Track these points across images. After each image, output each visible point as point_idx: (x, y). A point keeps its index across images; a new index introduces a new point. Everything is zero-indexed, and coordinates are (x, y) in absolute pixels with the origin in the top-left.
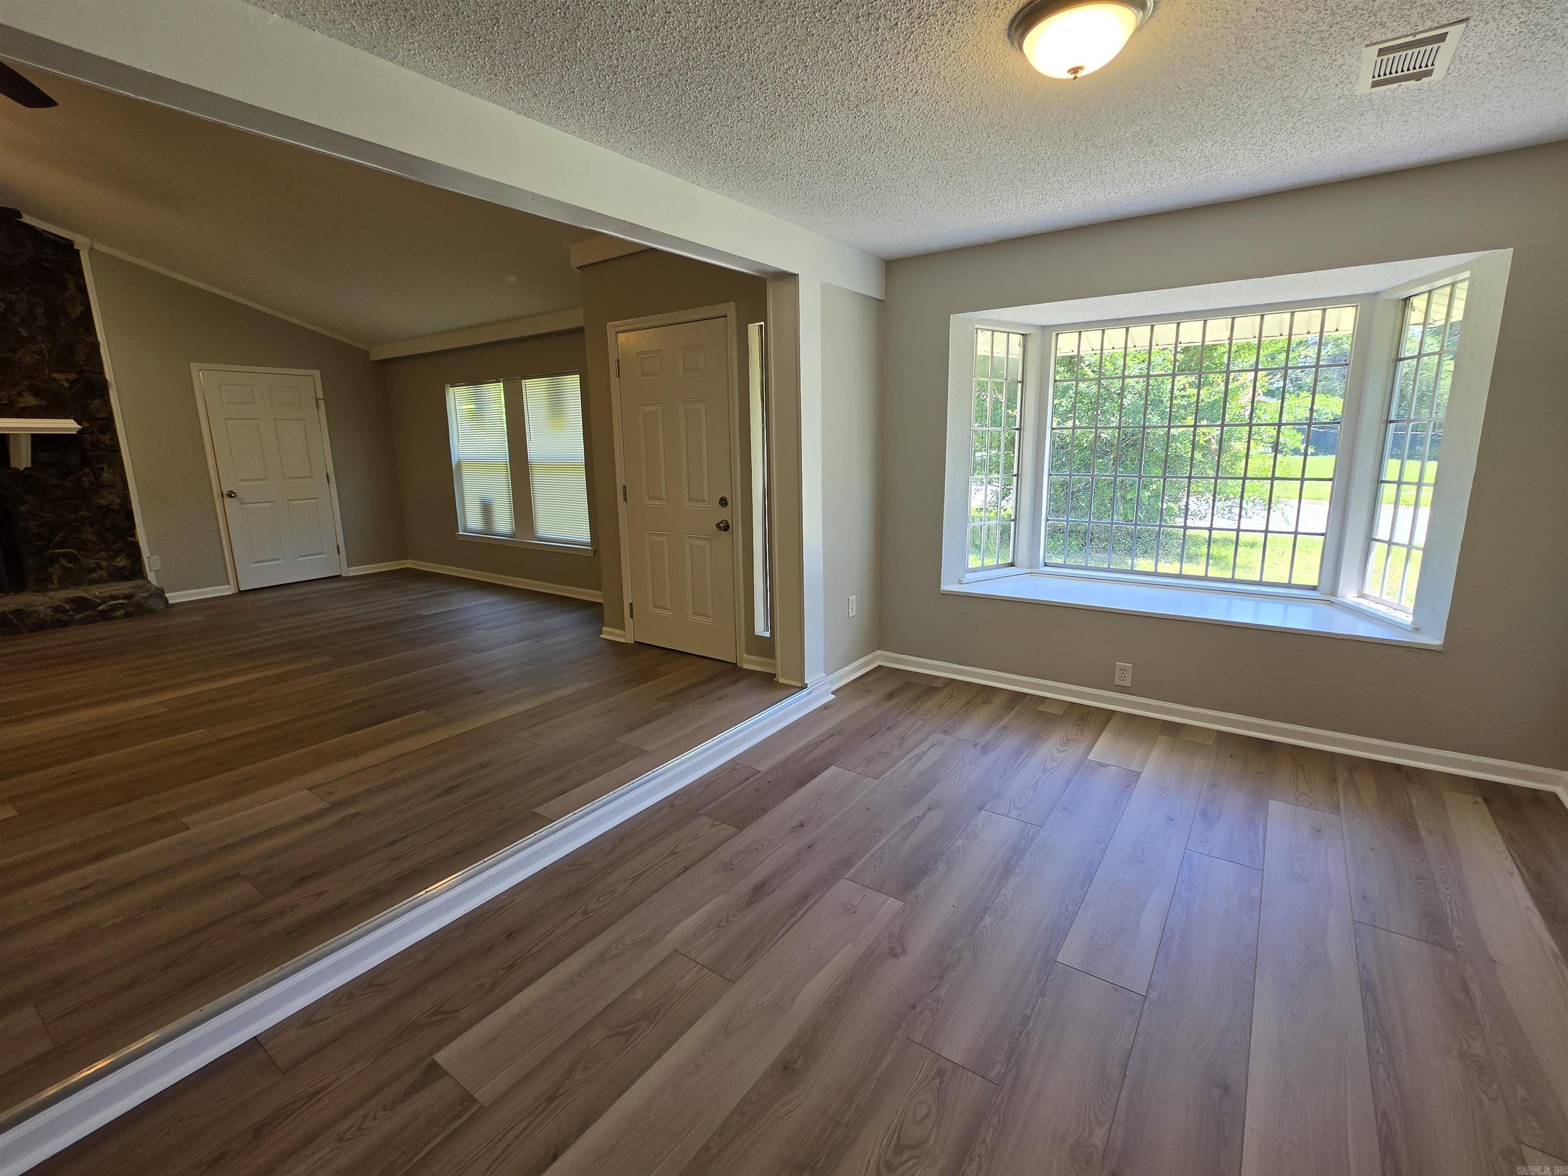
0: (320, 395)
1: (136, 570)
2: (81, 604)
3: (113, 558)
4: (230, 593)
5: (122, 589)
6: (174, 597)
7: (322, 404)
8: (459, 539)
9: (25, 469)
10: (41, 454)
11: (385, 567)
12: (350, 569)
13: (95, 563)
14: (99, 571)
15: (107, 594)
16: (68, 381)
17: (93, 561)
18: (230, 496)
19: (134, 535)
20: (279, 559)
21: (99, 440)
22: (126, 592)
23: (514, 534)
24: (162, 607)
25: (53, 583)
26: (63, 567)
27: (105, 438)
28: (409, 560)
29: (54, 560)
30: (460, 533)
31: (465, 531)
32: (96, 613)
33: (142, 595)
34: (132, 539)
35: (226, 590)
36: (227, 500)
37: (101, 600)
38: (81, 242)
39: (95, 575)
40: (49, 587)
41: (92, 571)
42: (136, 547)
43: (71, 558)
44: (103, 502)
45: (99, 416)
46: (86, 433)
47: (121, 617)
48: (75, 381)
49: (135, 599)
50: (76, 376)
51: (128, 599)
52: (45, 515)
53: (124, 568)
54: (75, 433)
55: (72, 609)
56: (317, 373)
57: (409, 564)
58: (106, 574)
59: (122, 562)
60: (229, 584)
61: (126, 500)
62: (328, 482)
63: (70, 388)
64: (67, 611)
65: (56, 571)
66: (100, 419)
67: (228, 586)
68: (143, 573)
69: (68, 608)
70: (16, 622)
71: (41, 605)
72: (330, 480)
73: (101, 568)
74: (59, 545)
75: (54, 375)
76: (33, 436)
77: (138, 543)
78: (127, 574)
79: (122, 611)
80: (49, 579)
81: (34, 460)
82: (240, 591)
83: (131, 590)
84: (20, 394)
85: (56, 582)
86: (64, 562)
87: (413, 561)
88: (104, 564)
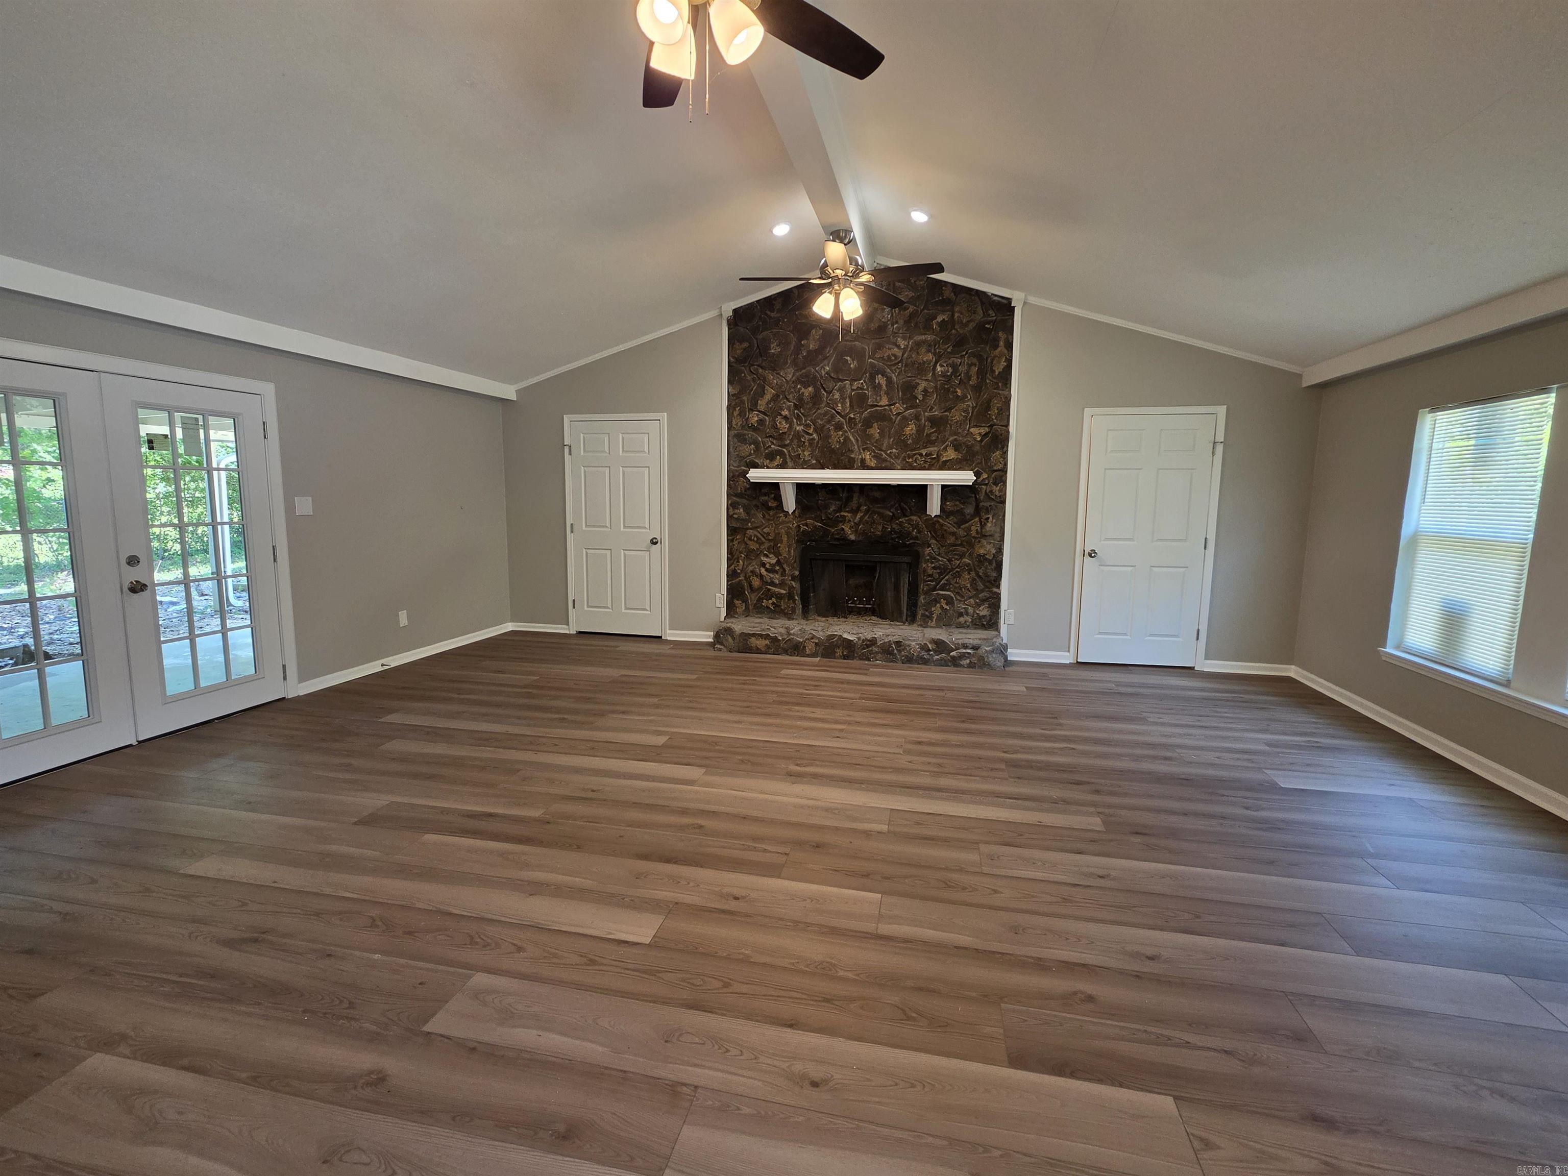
0: (1220, 437)
1: (992, 623)
2: (940, 646)
3: (978, 605)
4: (1068, 662)
5: (973, 639)
6: (1014, 655)
7: (1220, 449)
8: (1384, 659)
9: (936, 516)
10: (948, 503)
11: (1258, 668)
12: (1208, 662)
13: (964, 608)
14: (965, 616)
15: (960, 642)
16: (980, 434)
17: (963, 606)
18: (1090, 555)
19: (998, 587)
20: (1125, 634)
21: (991, 491)
22: (976, 642)
23: (1509, 681)
24: (999, 664)
25: (932, 621)
26: (942, 607)
27: (996, 489)
28: (1293, 667)
29: (936, 601)
30: (1388, 650)
31: (1398, 647)
32: (949, 658)
33: (986, 648)
34: (995, 590)
35: (1066, 658)
36: (1087, 559)
37: (955, 646)
38: (1017, 298)
39: (962, 619)
40: (929, 624)
41: (961, 615)
42: (998, 597)
43: (949, 601)
44: (982, 551)
45: (995, 468)
46: (983, 485)
47: (966, 666)
48: (987, 434)
49: (980, 652)
50: (987, 430)
51: (975, 650)
52: (940, 559)
53: (984, 616)
54: (971, 484)
55: (933, 650)
56: (1222, 410)
57: (1292, 671)
58: (970, 620)
59: (984, 611)
60: (1069, 651)
61: (1000, 551)
62: (1205, 548)
63: (981, 441)
64: (930, 650)
65: (936, 610)
66: (996, 471)
67: (1068, 654)
68: (998, 626)
69: (931, 648)
70: (896, 651)
71: (914, 641)
72: (1207, 546)
73: (967, 614)
74: (942, 589)
75: (972, 430)
76: (943, 487)
77: (1000, 594)
78: (985, 623)
79: (968, 661)
80: (930, 617)
81: (942, 509)
82: (1077, 662)
83: (979, 642)
84: (945, 449)
85: (934, 620)
86: (943, 602)
87: (1300, 670)
88: (971, 610)
